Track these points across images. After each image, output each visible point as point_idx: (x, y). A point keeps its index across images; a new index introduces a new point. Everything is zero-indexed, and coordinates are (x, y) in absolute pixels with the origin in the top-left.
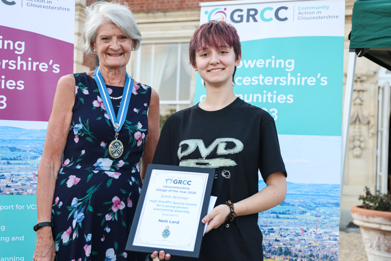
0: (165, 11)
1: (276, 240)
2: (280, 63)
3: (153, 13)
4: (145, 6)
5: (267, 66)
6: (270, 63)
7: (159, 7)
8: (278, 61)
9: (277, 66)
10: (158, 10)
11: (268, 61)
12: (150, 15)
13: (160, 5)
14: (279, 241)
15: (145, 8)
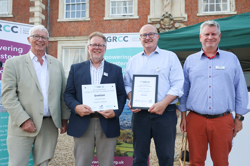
0: (74, 36)
1: (126, 123)
2: (126, 57)
3: (69, 37)
4: (66, 34)
5: (121, 58)
6: (122, 57)
7: (72, 35)
8: (125, 57)
9: (125, 58)
10: (71, 36)
11: (121, 56)
12: (68, 37)
13: (72, 34)
14: (127, 123)
15: (66, 35)
